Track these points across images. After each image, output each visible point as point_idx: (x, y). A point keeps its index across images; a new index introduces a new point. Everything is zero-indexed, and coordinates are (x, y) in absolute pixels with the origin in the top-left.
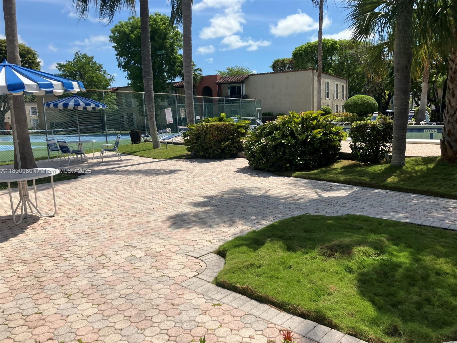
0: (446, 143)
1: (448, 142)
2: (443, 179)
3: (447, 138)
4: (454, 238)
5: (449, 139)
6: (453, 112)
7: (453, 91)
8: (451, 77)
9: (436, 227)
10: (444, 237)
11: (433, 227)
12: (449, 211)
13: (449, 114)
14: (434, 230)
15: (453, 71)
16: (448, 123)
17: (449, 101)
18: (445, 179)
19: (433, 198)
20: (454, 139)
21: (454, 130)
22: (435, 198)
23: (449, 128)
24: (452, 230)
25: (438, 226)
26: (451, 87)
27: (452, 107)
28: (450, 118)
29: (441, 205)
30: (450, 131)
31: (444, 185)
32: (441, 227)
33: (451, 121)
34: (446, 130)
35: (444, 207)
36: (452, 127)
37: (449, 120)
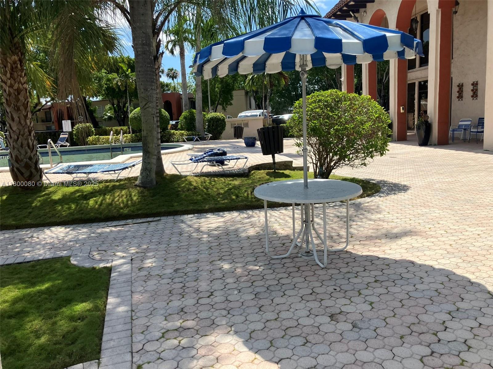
0: (15, 170)
1: (17, 169)
2: (18, 209)
3: (16, 165)
4: (29, 270)
5: (18, 166)
6: (16, 137)
7: (12, 114)
8: (7, 100)
9: (10, 264)
10: (19, 273)
11: (7, 265)
12: (25, 242)
13: (13, 139)
14: (8, 268)
15: (8, 93)
16: (14, 149)
17: (10, 125)
18: (20, 208)
19: (8, 231)
20: (23, 165)
21: (20, 155)
22: (11, 231)
23: (15, 154)
24: (28, 262)
25: (12, 262)
26: (8, 111)
27: (14, 131)
28: (14, 143)
29: (17, 238)
30: (16, 156)
31: (19, 215)
32: (16, 262)
33: (16, 146)
34: (13, 156)
35: (20, 240)
36: (18, 152)
37: (13, 145)
